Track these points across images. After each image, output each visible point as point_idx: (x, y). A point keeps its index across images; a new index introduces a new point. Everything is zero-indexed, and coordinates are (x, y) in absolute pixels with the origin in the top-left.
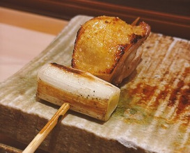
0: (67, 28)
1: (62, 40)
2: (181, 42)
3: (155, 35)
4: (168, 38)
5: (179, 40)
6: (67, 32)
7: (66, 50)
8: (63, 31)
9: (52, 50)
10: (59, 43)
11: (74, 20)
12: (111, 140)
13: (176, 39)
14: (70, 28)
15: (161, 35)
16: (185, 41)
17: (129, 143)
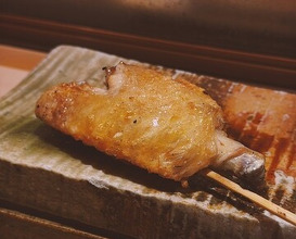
0: (45, 60)
1: (38, 75)
2: (183, 75)
3: (154, 67)
4: (169, 71)
5: (182, 72)
6: (44, 66)
7: (42, 86)
8: (41, 64)
9: (24, 87)
10: (33, 80)
11: (55, 51)
12: (81, 181)
13: (178, 72)
14: (50, 61)
15: (161, 68)
16: (190, 74)
17: (100, 182)
